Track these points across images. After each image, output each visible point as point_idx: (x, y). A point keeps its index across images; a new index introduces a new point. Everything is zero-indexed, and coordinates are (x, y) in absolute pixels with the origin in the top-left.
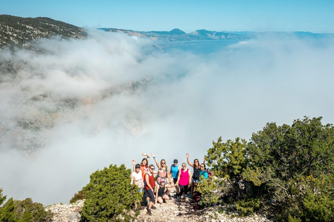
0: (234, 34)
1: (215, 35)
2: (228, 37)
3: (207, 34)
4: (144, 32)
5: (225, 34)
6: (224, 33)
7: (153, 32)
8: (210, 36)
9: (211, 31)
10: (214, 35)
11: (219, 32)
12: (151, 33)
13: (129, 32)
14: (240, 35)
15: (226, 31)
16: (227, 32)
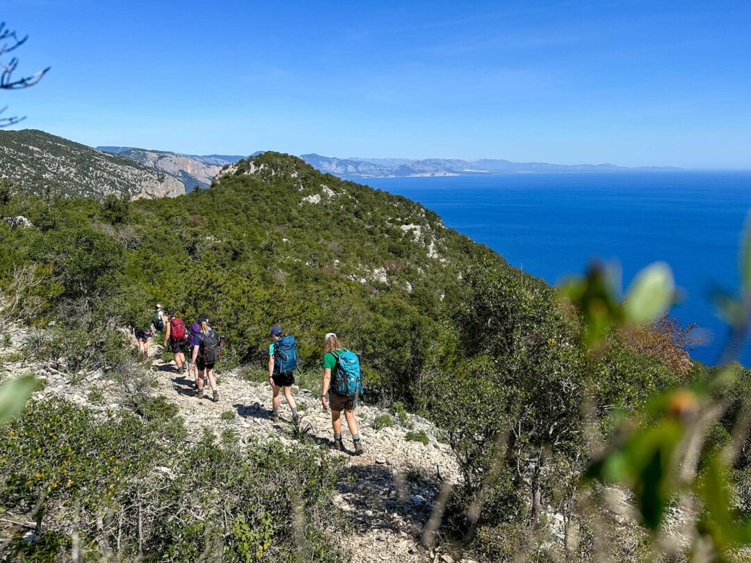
0: (371, 163)
1: (337, 165)
2: (360, 169)
3: (321, 163)
4: (196, 156)
5: (355, 162)
6: (352, 162)
7: (215, 156)
8: (327, 166)
9: (328, 158)
10: (335, 165)
11: (344, 158)
12: (212, 158)
13: (171, 155)
14: (381, 166)
15: (357, 158)
16: (359, 160)
